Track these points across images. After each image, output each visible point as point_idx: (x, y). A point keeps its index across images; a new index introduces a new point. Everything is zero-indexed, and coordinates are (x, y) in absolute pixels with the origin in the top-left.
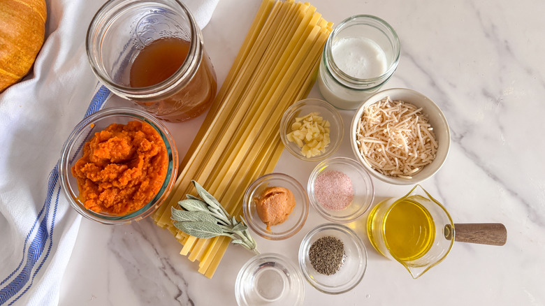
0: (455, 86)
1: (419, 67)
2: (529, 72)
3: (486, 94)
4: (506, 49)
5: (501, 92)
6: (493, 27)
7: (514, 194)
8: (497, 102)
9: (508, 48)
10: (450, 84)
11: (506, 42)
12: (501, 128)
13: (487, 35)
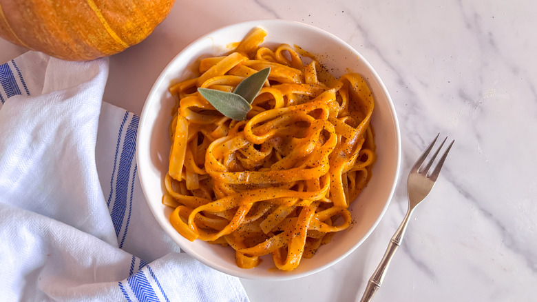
0: (426, 86)
1: (385, 61)
2: (515, 71)
3: (463, 96)
4: (490, 43)
5: (480, 94)
6: (476, 16)
7: (488, 214)
8: (475, 105)
9: (492, 42)
10: (422, 83)
11: (490, 34)
12: (479, 137)
13: (469, 26)
